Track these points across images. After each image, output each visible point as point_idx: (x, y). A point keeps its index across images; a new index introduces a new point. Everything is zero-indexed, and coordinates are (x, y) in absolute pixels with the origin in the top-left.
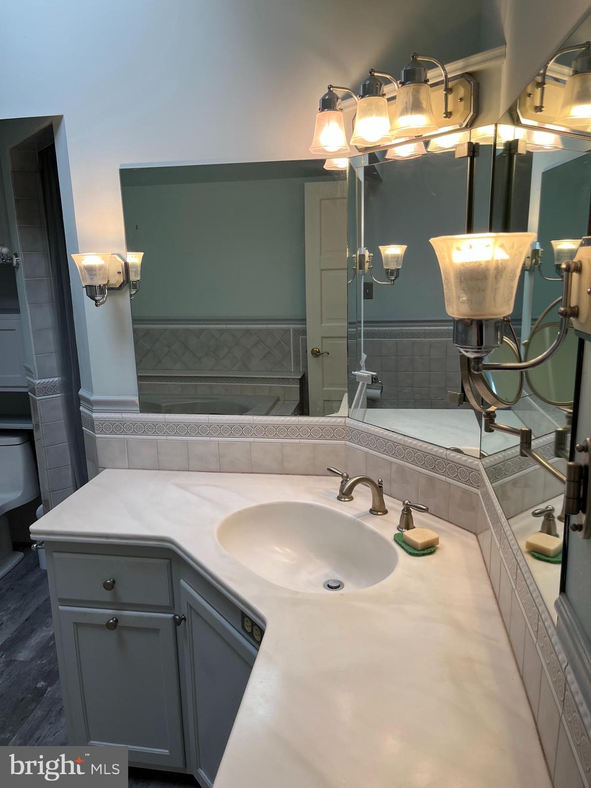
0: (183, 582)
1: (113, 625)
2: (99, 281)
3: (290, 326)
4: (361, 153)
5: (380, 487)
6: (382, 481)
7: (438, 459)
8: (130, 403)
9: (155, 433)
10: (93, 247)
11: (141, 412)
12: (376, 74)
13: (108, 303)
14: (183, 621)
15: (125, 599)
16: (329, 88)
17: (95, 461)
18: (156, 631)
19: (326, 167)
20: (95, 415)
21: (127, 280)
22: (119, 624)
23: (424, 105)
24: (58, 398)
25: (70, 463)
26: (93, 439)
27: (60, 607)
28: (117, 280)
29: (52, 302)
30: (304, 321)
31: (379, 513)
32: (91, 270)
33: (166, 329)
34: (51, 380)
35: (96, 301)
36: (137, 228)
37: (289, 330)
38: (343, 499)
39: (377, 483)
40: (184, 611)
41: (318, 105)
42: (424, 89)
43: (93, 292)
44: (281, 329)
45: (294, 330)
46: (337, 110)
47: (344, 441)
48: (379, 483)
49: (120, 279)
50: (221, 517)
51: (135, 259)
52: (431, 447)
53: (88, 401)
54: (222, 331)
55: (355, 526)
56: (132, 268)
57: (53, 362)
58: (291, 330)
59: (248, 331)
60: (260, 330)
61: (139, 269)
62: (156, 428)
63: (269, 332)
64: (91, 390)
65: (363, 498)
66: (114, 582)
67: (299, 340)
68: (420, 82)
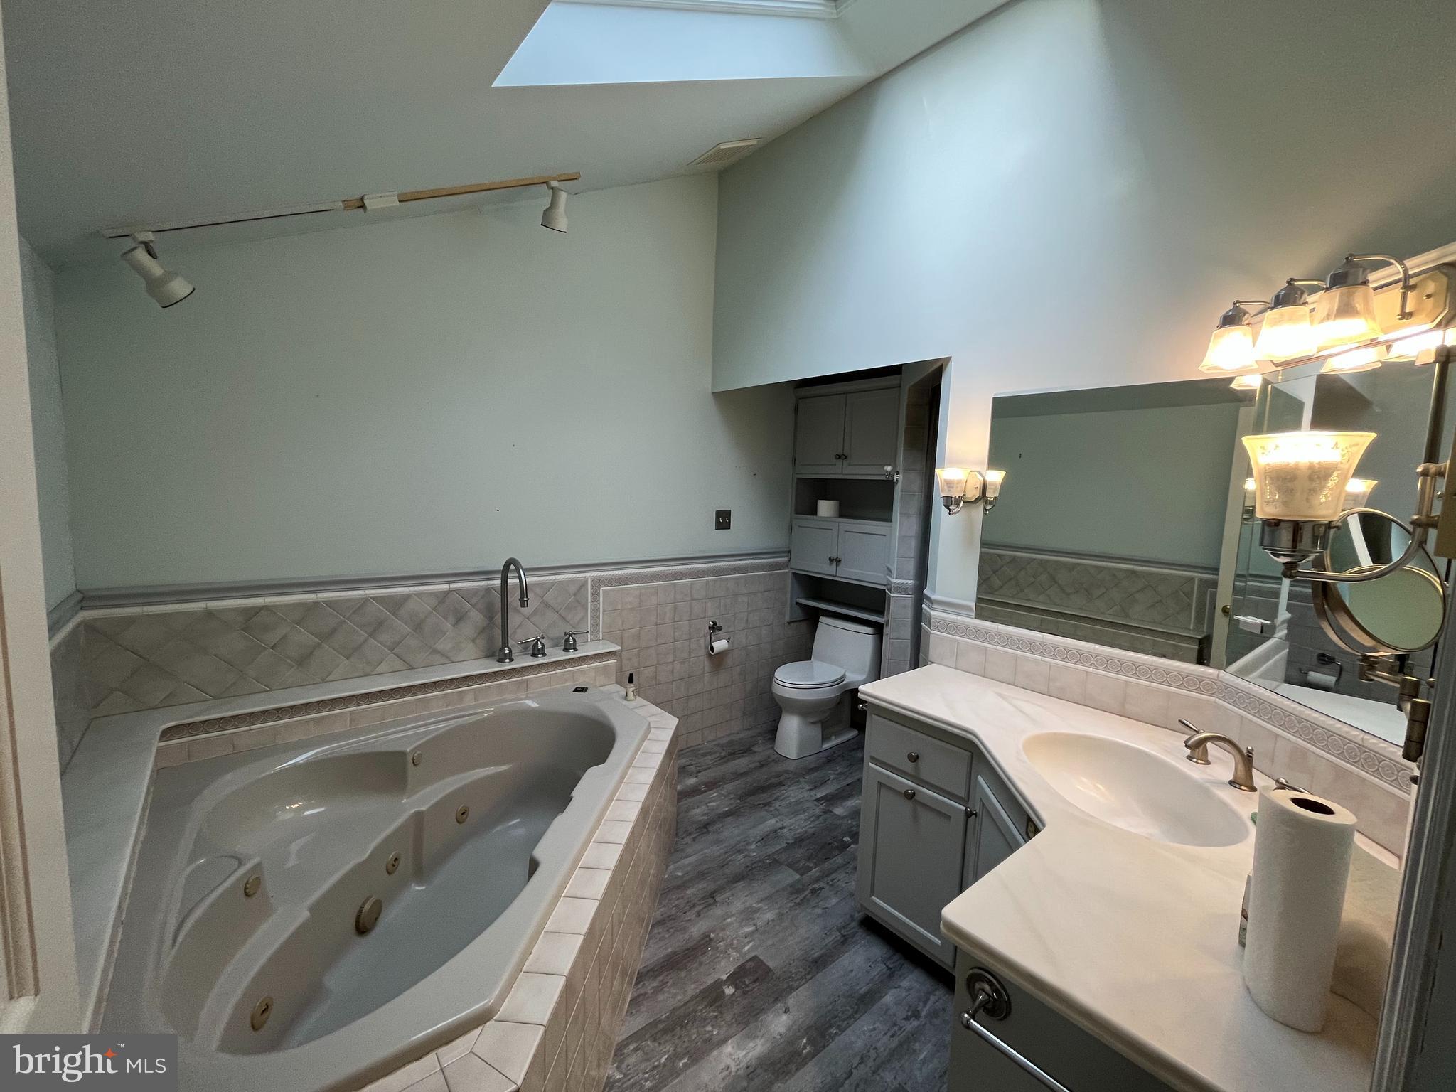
0: (980, 778)
1: (911, 796)
2: (956, 493)
3: (1196, 574)
4: (1279, 368)
5: (1248, 756)
6: (1252, 750)
7: (1349, 743)
8: (967, 608)
9: (985, 640)
10: (958, 462)
11: (977, 616)
12: (1296, 283)
13: (960, 514)
14: (974, 816)
15: (924, 776)
16: (1235, 304)
17: (927, 654)
18: (949, 817)
19: (1234, 386)
20: (933, 613)
21: (983, 496)
22: (916, 797)
23: (1359, 306)
24: (909, 598)
25: (909, 659)
26: (928, 634)
27: (870, 764)
28: (973, 494)
29: (920, 514)
30: (1216, 570)
31: (1243, 788)
32: (949, 484)
33: (1035, 559)
34: (907, 581)
35: (950, 510)
36: (1020, 457)
37: (1192, 579)
38: (1195, 760)
39: (1245, 751)
40: (977, 808)
41: (1218, 321)
42: (1360, 292)
43: (948, 502)
44: (1180, 577)
45: (1201, 580)
46: (1243, 325)
47: (1214, 698)
48: (1248, 752)
49: (977, 494)
50: (1034, 731)
51: (996, 477)
52: (1339, 725)
53: (929, 599)
54: (1100, 569)
55: (1202, 790)
56: (990, 485)
57: (911, 566)
58: (1196, 582)
59: (1134, 572)
60: (1150, 574)
61: (999, 487)
62: (987, 636)
63: (1164, 578)
64: (934, 590)
65: (1223, 766)
66: (917, 757)
67: (1206, 594)
68: (1355, 284)
